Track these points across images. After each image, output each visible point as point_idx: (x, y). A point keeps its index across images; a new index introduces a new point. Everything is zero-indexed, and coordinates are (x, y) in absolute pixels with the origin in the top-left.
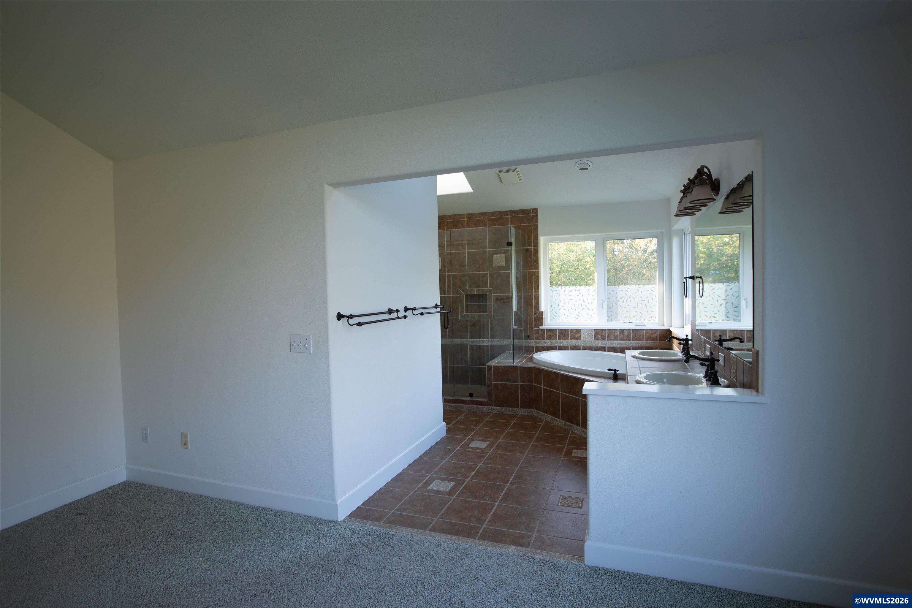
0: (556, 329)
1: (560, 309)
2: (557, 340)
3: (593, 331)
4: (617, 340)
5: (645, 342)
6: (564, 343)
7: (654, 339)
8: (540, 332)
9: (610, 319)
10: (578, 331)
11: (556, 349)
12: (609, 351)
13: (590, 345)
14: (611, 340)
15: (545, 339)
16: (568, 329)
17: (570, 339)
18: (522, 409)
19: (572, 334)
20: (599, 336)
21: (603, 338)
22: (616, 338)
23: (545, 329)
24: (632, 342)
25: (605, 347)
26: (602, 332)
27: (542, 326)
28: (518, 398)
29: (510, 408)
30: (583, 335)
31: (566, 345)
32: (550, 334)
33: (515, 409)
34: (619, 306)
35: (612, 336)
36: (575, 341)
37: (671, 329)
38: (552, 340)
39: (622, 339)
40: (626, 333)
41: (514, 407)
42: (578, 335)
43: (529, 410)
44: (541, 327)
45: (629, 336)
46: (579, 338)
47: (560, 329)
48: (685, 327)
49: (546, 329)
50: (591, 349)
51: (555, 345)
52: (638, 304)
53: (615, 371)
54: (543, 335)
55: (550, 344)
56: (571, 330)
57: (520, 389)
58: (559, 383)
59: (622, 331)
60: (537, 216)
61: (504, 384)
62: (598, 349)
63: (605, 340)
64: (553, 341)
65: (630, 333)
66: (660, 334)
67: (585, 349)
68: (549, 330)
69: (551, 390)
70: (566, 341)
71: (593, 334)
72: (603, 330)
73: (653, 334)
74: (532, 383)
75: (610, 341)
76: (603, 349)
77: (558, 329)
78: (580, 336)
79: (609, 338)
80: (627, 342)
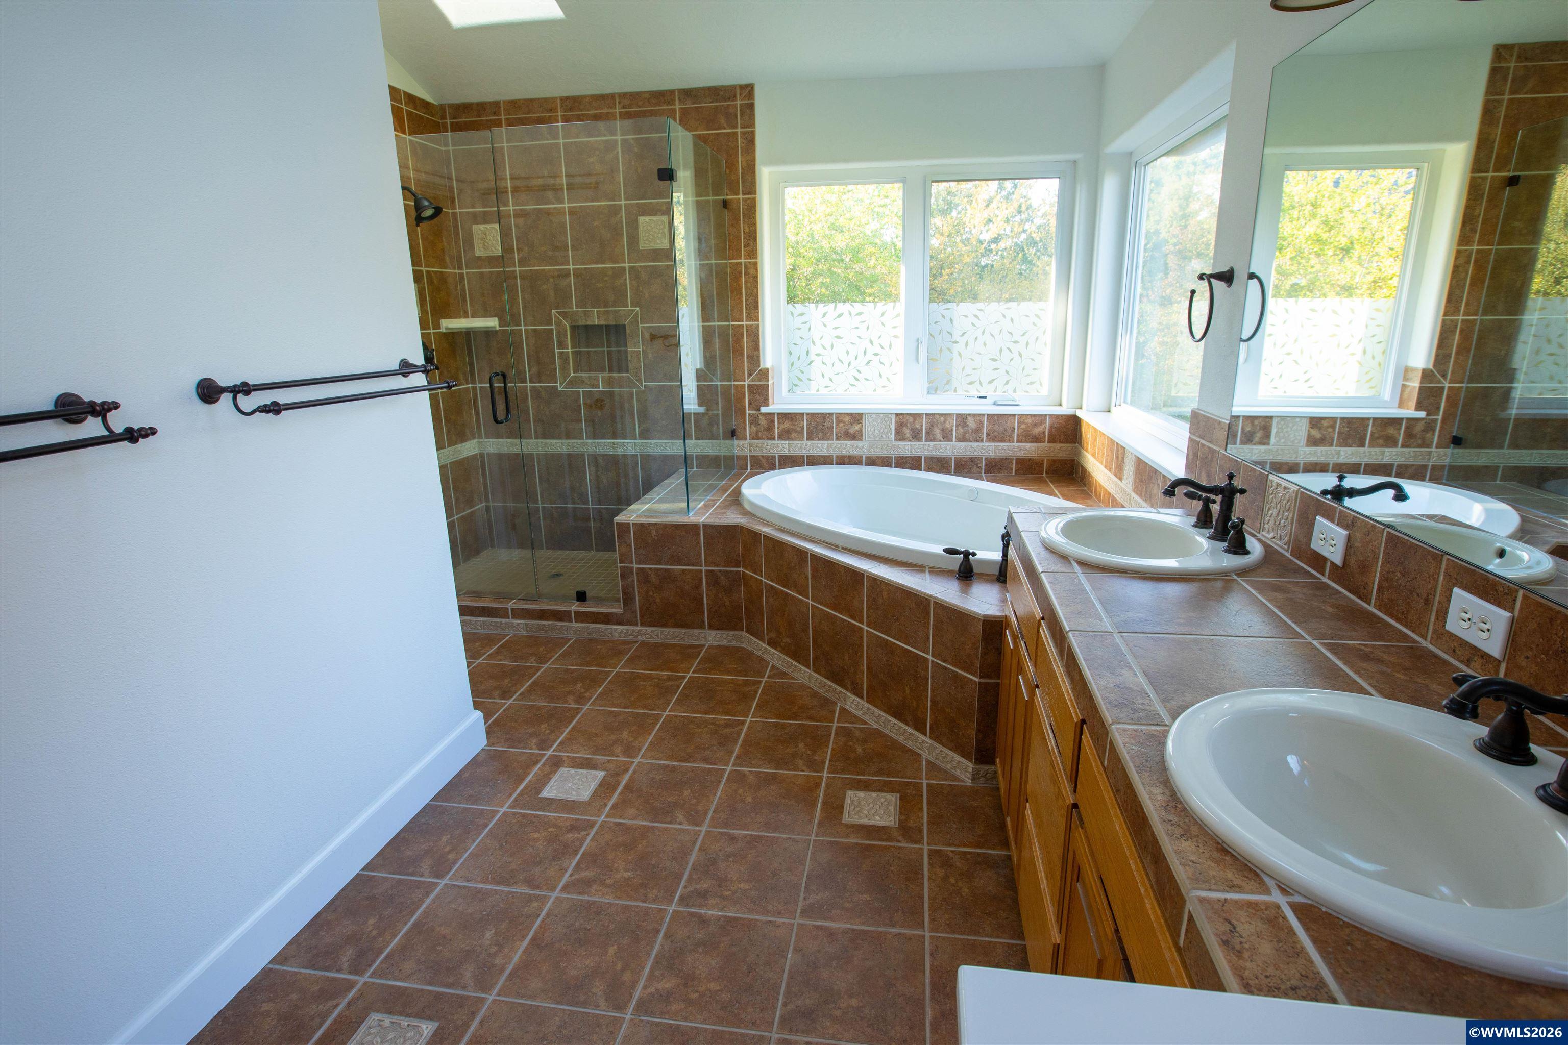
0: (802, 414)
1: (811, 363)
2: (805, 442)
3: (893, 417)
4: (950, 440)
5: (1016, 444)
6: (821, 447)
7: (1037, 439)
8: (763, 421)
9: (932, 390)
10: (857, 418)
11: (802, 464)
12: (929, 469)
13: (885, 453)
14: (934, 440)
15: (774, 439)
16: (831, 414)
17: (837, 439)
18: (713, 633)
19: (841, 425)
20: (907, 432)
21: (916, 436)
22: (947, 437)
23: (774, 414)
24: (985, 444)
25: (920, 458)
26: (915, 419)
27: (768, 405)
28: (702, 604)
29: (684, 631)
30: (869, 428)
31: (825, 452)
32: (786, 425)
33: (696, 632)
34: (956, 355)
35: (937, 432)
36: (849, 443)
37: (1079, 414)
38: (792, 439)
39: (962, 439)
40: (972, 424)
41: (693, 628)
42: (856, 427)
43: (731, 633)
44: (764, 410)
45: (978, 430)
46: (856, 436)
47: (813, 415)
48: (1113, 409)
49: (778, 414)
50: (884, 462)
51: (798, 452)
52: (1001, 350)
53: (967, 554)
54: (770, 429)
55: (786, 452)
56: (839, 415)
57: (707, 583)
58: (807, 577)
59: (962, 419)
60: (751, 106)
61: (666, 570)
62: (904, 463)
63: (920, 440)
64: (795, 442)
65: (982, 423)
66: (1051, 427)
67: (872, 462)
68: (785, 416)
69: (787, 594)
70: (826, 442)
71: (893, 427)
72: (916, 416)
73: (1035, 425)
74: (737, 566)
75: (932, 444)
76: (914, 463)
77: (807, 414)
78: (861, 431)
79: (930, 437)
80: (974, 444)
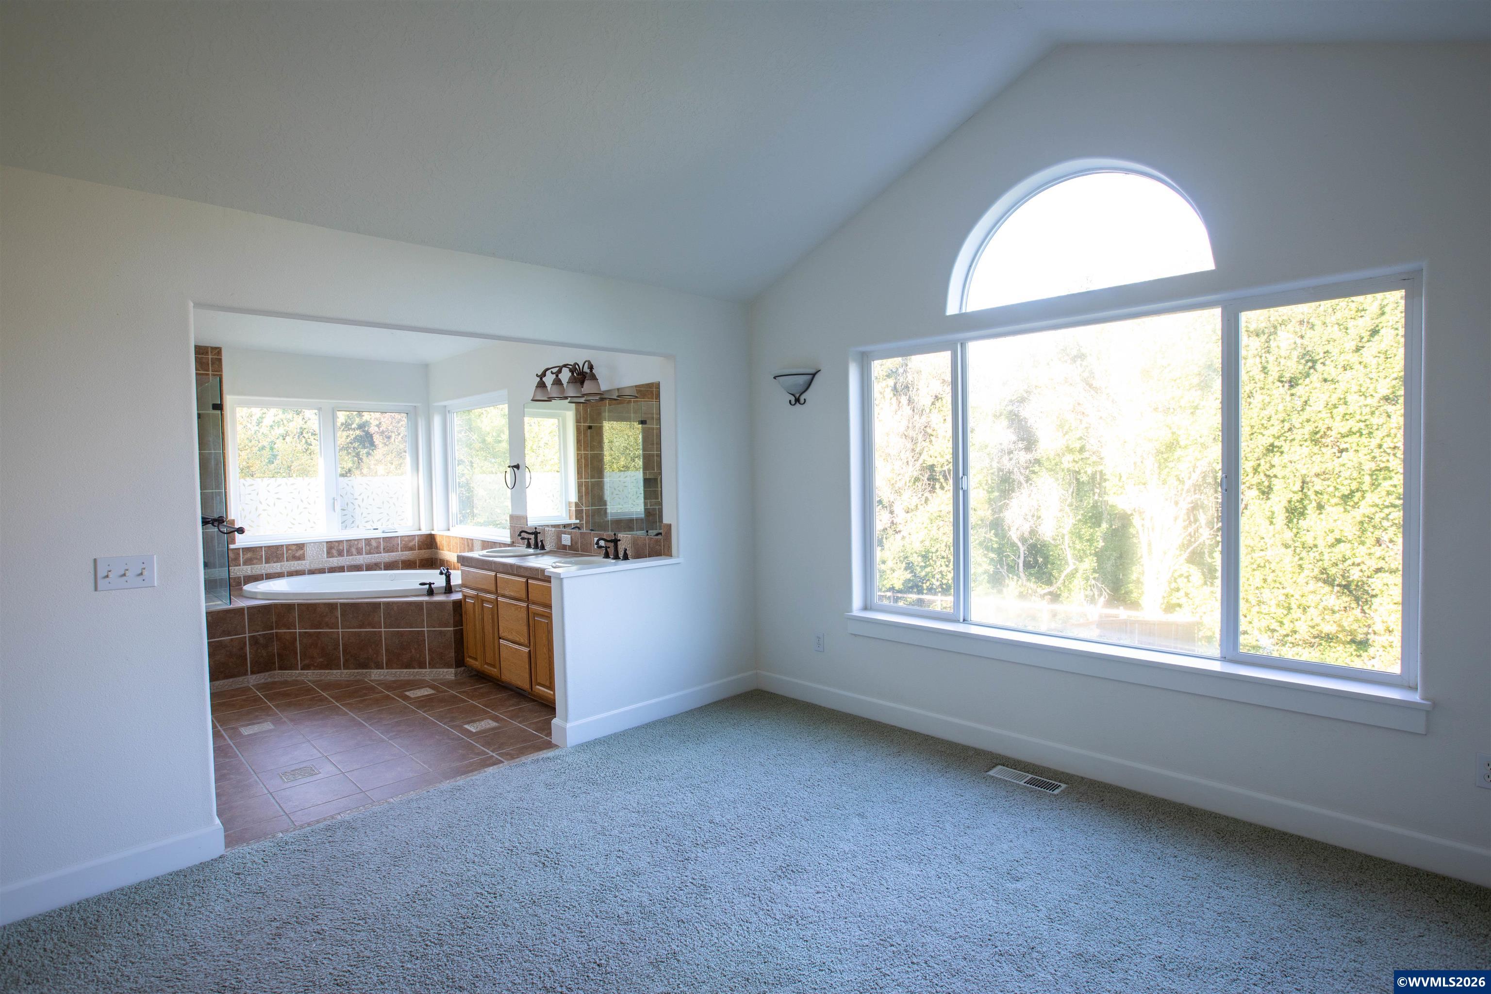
0: (261, 547)
1: (259, 515)
2: (264, 565)
3: (325, 544)
4: (361, 554)
5: (400, 553)
6: (276, 567)
7: (411, 549)
8: (231, 555)
9: (345, 525)
10: (301, 546)
11: (262, 579)
12: (348, 571)
13: (321, 566)
14: (352, 555)
15: (240, 565)
16: (282, 546)
17: (287, 561)
18: (254, 676)
19: (290, 552)
20: (334, 552)
21: (340, 554)
22: (359, 552)
23: (239, 549)
24: (383, 554)
25: (344, 567)
26: (339, 544)
27: (235, 543)
28: (246, 659)
29: (231, 680)
30: (309, 552)
31: (279, 570)
32: (249, 555)
33: (241, 679)
34: (357, 507)
35: (354, 550)
36: (296, 562)
37: (433, 532)
38: (253, 564)
39: (369, 553)
40: (374, 544)
41: (239, 676)
42: (300, 552)
43: (267, 674)
44: (232, 546)
45: (378, 547)
46: (301, 558)
47: (269, 547)
48: (451, 528)
49: (243, 548)
50: (321, 571)
51: (259, 572)
52: (383, 503)
53: (430, 584)
54: (237, 559)
55: (249, 573)
56: (288, 546)
57: (250, 644)
58: (337, 618)
59: (368, 541)
60: (220, 360)
62: (332, 570)
63: (343, 556)
64: (256, 566)
65: (380, 543)
66: (419, 541)
67: (312, 572)
68: (247, 550)
69: (320, 632)
70: (279, 564)
71: (325, 550)
72: (340, 542)
73: (410, 541)
74: (272, 629)
75: (351, 557)
76: (341, 569)
77: (265, 547)
78: (304, 554)
79: (349, 553)
80: (376, 555)
